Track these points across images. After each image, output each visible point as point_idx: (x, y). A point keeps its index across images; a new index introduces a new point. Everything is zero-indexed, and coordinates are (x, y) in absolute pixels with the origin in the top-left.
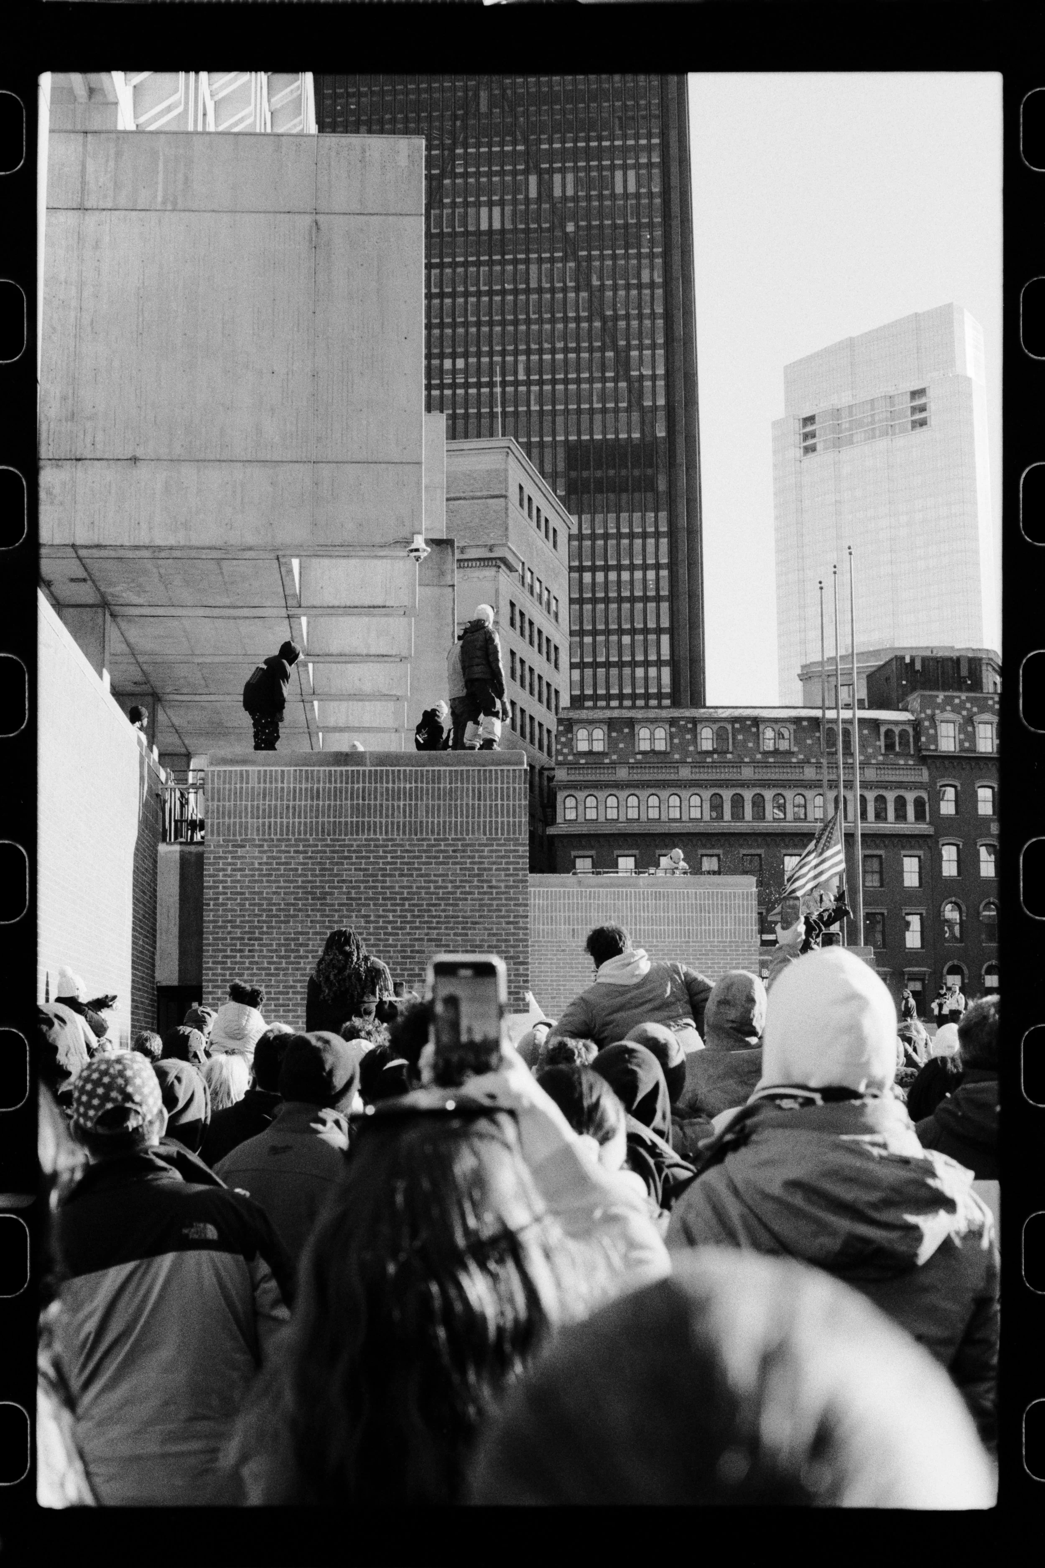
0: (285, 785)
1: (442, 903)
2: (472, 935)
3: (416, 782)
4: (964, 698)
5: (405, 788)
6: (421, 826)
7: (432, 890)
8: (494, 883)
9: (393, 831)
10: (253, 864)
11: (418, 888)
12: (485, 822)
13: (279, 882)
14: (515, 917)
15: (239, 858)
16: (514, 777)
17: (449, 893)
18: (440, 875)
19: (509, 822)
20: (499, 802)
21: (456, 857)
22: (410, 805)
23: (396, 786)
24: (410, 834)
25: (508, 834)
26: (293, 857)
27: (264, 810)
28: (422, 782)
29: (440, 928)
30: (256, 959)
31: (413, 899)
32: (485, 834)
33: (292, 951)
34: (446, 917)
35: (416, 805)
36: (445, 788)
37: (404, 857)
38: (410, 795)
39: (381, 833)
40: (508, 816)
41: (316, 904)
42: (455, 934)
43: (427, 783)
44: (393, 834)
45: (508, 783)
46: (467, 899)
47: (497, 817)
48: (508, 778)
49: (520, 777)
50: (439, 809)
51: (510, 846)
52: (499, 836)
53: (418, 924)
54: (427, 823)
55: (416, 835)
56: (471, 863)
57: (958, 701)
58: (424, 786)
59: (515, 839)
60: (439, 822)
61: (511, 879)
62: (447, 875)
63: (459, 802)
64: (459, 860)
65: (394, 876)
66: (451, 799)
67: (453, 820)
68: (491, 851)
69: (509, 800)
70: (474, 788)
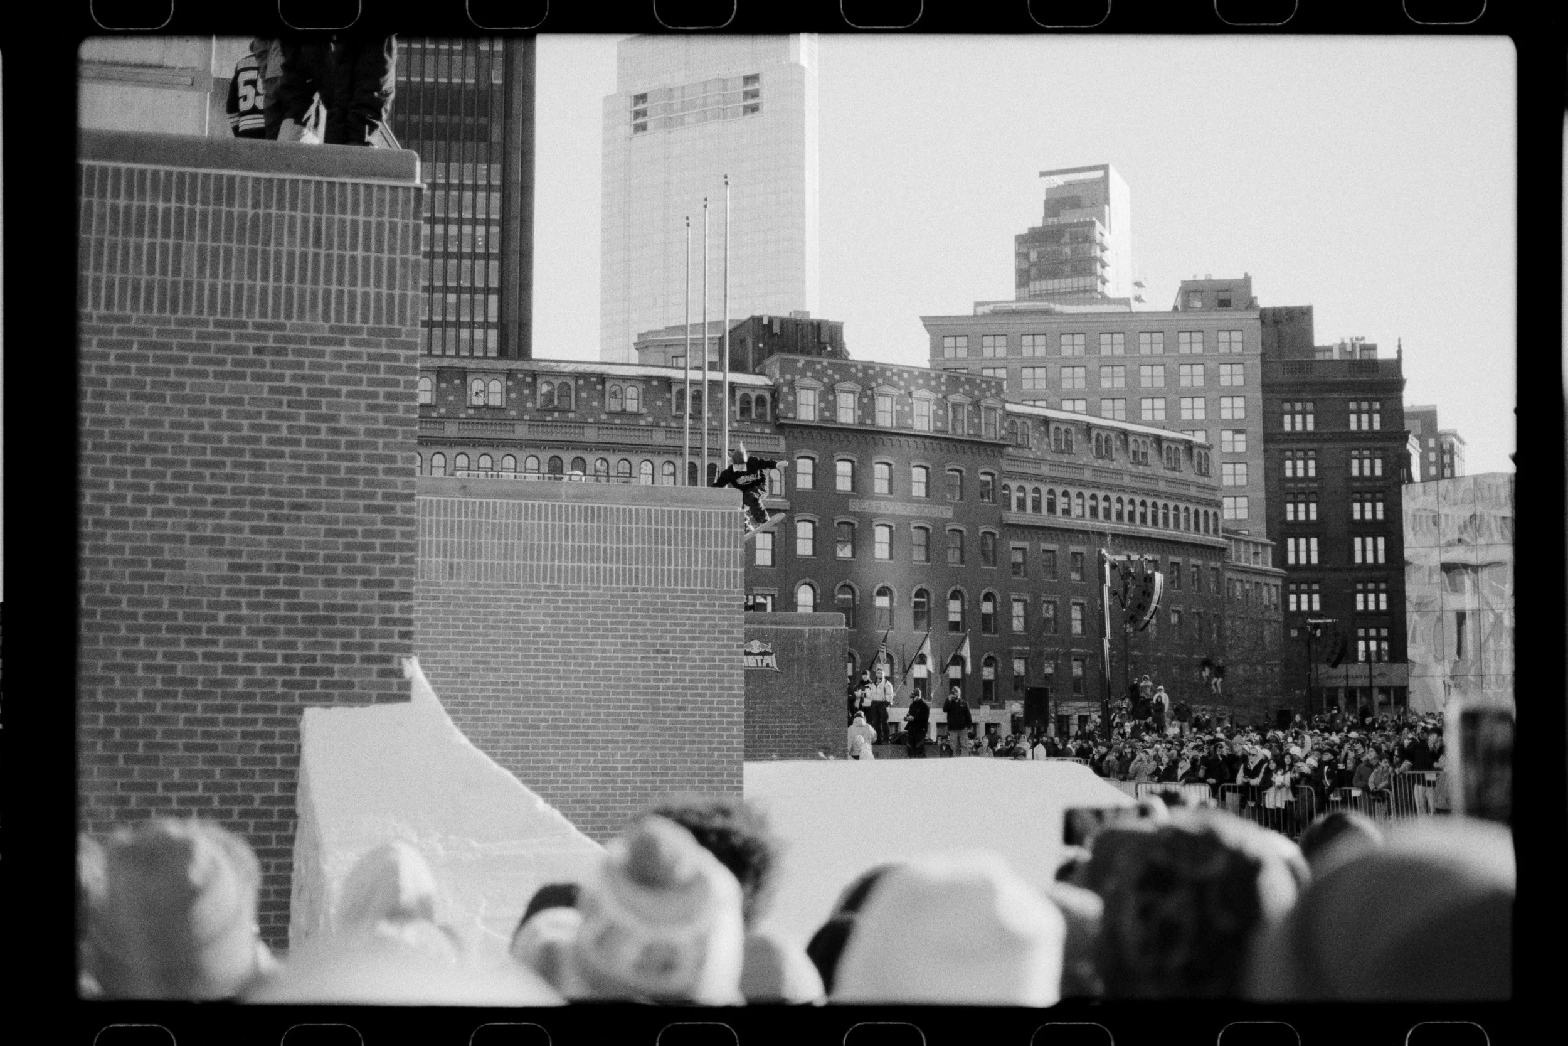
1: (229, 460)
2: (292, 531)
3: (180, 199)
4: (825, 364)
5: (154, 210)
6: (187, 294)
7: (207, 431)
8: (343, 424)
9: (123, 299)
11: (173, 425)
12: (327, 293)
14: (386, 496)
16: (394, 202)
17: (243, 440)
18: (225, 401)
19: (378, 296)
20: (360, 253)
21: (263, 364)
22: (165, 248)
23: (135, 203)
24: (162, 308)
25: (378, 319)
28: (193, 201)
29: (221, 515)
31: (162, 450)
32: (326, 317)
34: (234, 491)
35: (178, 248)
36: (243, 215)
37: (146, 358)
38: (166, 223)
40: (378, 284)
42: (255, 530)
43: (205, 202)
44: (122, 307)
45: (380, 214)
46: (281, 455)
47: (353, 283)
48: (381, 202)
49: (407, 201)
50: (228, 260)
51: (379, 345)
52: (358, 324)
53: (171, 505)
54: (201, 286)
55: (174, 311)
56: (294, 378)
57: (818, 367)
58: (198, 207)
59: (392, 333)
60: (226, 287)
61: (380, 415)
62: (239, 402)
63: (272, 248)
64: (268, 369)
65: (121, 397)
66: (254, 241)
67: (259, 283)
68: (338, 355)
69: (380, 250)
70: (305, 221)
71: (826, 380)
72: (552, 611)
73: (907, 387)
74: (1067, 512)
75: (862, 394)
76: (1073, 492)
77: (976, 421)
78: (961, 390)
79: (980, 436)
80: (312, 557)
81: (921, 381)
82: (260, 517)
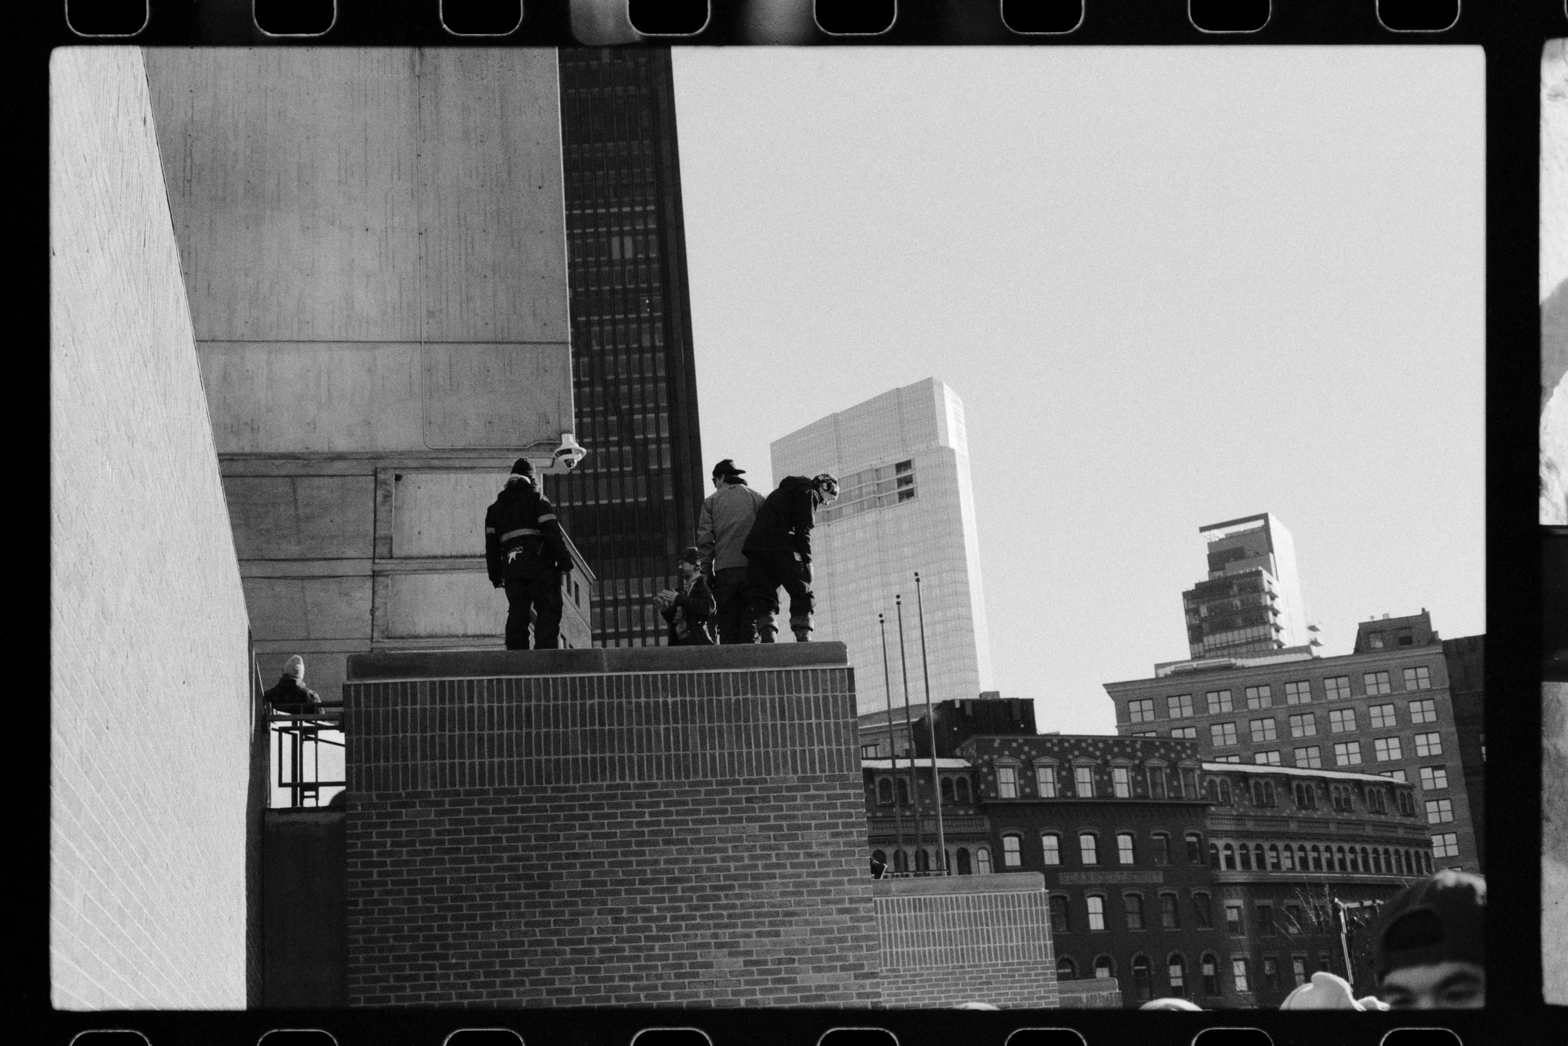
0: (476, 705)
1: (736, 884)
2: (787, 933)
3: (683, 694)
4: (1021, 741)
5: (665, 704)
6: (695, 763)
7: (719, 863)
8: (815, 849)
9: (650, 771)
10: (428, 833)
11: (694, 861)
12: (794, 753)
13: (471, 861)
15: (405, 824)
16: (833, 681)
17: (745, 868)
18: (729, 840)
19: (830, 752)
20: (813, 721)
21: (753, 810)
22: (676, 730)
23: (652, 700)
24: (678, 776)
25: (832, 769)
26: (492, 821)
27: (442, 745)
28: (692, 695)
29: (735, 926)
30: (438, 991)
31: (689, 880)
32: (795, 771)
33: (496, 974)
34: (743, 906)
35: (685, 730)
36: (728, 701)
37: (670, 813)
38: (675, 713)
39: (632, 777)
40: (829, 742)
41: (532, 896)
42: (759, 934)
43: (701, 695)
44: (650, 777)
45: (825, 691)
46: (773, 876)
47: (811, 744)
48: (824, 682)
49: (842, 678)
50: (721, 734)
51: (835, 788)
52: (818, 773)
53: (698, 921)
54: (704, 755)
55: (687, 777)
56: (776, 818)
57: (1014, 745)
58: (696, 699)
59: (843, 778)
60: (722, 755)
61: (841, 840)
62: (740, 839)
63: (751, 724)
64: (757, 814)
65: (656, 844)
66: (738, 719)
67: (745, 750)
68: (808, 798)
69: (827, 716)
70: (772, 701)
71: (1023, 757)
72: (894, 991)
73: (1103, 757)
74: (1276, 866)
75: (1060, 768)
76: (1281, 845)
77: (1175, 783)
78: (1157, 754)
79: (1181, 798)
80: (804, 951)
81: (1116, 749)
82: (763, 924)
